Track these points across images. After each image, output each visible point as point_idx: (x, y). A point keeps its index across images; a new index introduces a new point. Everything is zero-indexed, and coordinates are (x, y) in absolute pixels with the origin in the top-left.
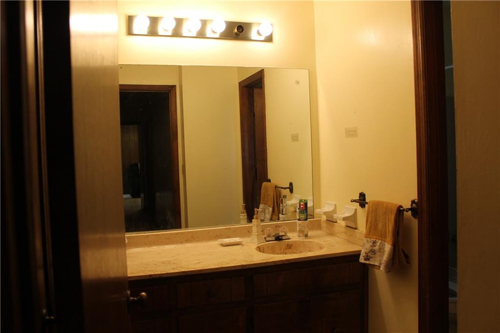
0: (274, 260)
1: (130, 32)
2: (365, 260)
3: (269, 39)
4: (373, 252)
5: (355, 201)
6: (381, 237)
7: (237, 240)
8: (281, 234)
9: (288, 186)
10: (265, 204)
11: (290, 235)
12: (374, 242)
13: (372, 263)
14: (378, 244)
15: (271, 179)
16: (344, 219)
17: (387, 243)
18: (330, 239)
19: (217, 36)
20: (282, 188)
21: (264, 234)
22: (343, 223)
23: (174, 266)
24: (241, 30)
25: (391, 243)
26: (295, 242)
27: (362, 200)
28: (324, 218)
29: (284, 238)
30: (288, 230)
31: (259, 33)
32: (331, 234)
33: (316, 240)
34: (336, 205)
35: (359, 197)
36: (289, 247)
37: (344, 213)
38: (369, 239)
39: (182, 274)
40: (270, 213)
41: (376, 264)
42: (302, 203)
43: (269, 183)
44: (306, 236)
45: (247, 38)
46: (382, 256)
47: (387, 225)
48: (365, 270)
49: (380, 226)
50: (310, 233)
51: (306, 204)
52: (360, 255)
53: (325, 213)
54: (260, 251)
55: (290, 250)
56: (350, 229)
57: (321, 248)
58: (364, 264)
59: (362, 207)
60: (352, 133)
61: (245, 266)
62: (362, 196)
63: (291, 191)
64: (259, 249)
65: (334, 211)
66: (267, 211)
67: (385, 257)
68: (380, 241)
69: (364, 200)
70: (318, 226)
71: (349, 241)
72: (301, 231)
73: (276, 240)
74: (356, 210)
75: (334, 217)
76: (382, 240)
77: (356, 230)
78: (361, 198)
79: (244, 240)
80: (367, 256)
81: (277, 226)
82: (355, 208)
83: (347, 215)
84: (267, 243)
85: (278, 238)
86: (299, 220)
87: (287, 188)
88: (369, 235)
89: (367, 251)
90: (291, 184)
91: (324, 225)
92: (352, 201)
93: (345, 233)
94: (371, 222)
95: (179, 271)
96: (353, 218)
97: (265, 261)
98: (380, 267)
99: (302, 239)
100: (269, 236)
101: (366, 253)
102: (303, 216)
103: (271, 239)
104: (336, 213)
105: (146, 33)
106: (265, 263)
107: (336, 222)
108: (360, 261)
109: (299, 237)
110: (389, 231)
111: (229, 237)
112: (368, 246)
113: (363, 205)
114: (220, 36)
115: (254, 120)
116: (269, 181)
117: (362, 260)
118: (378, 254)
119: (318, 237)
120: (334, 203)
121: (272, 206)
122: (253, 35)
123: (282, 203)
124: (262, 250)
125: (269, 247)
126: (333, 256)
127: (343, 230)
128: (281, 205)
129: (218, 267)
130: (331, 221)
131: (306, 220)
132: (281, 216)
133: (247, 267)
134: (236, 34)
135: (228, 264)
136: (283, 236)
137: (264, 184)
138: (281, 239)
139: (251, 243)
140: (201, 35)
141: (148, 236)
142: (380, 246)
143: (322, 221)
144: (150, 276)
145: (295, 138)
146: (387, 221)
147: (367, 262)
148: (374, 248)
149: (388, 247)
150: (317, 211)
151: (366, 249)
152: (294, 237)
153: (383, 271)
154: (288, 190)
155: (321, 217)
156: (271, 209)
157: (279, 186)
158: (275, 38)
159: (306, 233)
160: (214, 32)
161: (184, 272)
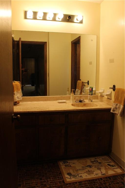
0: (77, 109)
1: (26, 18)
2: (113, 111)
3: (81, 22)
4: (116, 108)
5: (111, 88)
6: (120, 103)
7: (64, 101)
8: (81, 100)
9: (87, 82)
10: (78, 89)
11: (85, 100)
12: (117, 105)
13: (115, 113)
14: (118, 105)
15: (81, 79)
16: (107, 95)
17: (121, 105)
18: (101, 103)
19: (60, 20)
20: (85, 83)
21: (75, 100)
22: (106, 97)
23: (38, 109)
24: (70, 18)
25: (123, 105)
26: (87, 103)
27: (114, 88)
28: (99, 95)
29: (83, 101)
30: (85, 98)
31: (77, 20)
32: (102, 101)
33: (95, 103)
34: (104, 90)
35: (113, 87)
36: (85, 105)
37: (107, 93)
38: (115, 103)
39: (40, 112)
40: (80, 92)
41: (117, 113)
42: (91, 88)
43: (80, 81)
44: (92, 101)
45: (72, 22)
46: (119, 110)
47: (122, 98)
48: (113, 116)
49: (120, 98)
50: (93, 100)
51: (92, 89)
52: (111, 109)
53: (100, 93)
54: (73, 106)
55: (85, 106)
56: (109, 99)
57: (97, 106)
58: (113, 113)
59: (114, 91)
60: (112, 61)
61: (65, 110)
62: (114, 86)
63: (88, 84)
64: (73, 105)
65: (103, 92)
66: (78, 92)
67: (120, 111)
68: (119, 104)
69: (115, 88)
70: (97, 98)
71: (108, 104)
72: (90, 99)
73: (80, 102)
74: (111, 92)
75: (103, 94)
76: (120, 104)
77: (111, 100)
78: (114, 87)
79: (67, 101)
80: (114, 110)
81: (81, 97)
82: (111, 91)
83: (108, 94)
84: (76, 103)
85: (81, 101)
86: (89, 95)
87: (86, 83)
88: (115, 101)
89: (114, 108)
90: (88, 81)
91: (99, 97)
92: (110, 88)
93: (107, 101)
94: (116, 96)
95: (40, 111)
96: (110, 95)
97: (73, 109)
98: (118, 114)
99: (90, 102)
100: (77, 100)
101: (113, 108)
102: (91, 93)
103: (77, 101)
104: (104, 93)
105: (32, 18)
106: (73, 110)
107: (104, 97)
108: (111, 112)
109: (89, 101)
110: (123, 100)
111: (61, 100)
112: (114, 106)
113: (114, 90)
114: (62, 20)
115: (76, 57)
116: (80, 80)
117: (111, 111)
118: (118, 109)
119: (96, 102)
120: (104, 89)
121: (81, 90)
122: (75, 20)
123: (84, 88)
124: (74, 105)
125: (76, 104)
126: (101, 109)
127: (106, 99)
128: (83, 89)
129: (55, 110)
130: (102, 96)
131: (92, 95)
132: (83, 93)
133: (66, 111)
134: (68, 19)
135: (59, 109)
136: (82, 100)
137: (78, 81)
138: (82, 102)
139: (70, 102)
140: (54, 19)
141: (30, 98)
142: (119, 106)
143: (99, 96)
144: (29, 112)
145: (91, 63)
146: (122, 96)
147: (113, 112)
148: (117, 107)
149: (122, 107)
150: (97, 92)
151: (114, 107)
152: (87, 101)
153: (119, 116)
154: (87, 84)
155: (98, 94)
156: (80, 91)
157: (83, 82)
158: (84, 22)
159: (91, 100)
160: (59, 19)
161: (41, 111)
